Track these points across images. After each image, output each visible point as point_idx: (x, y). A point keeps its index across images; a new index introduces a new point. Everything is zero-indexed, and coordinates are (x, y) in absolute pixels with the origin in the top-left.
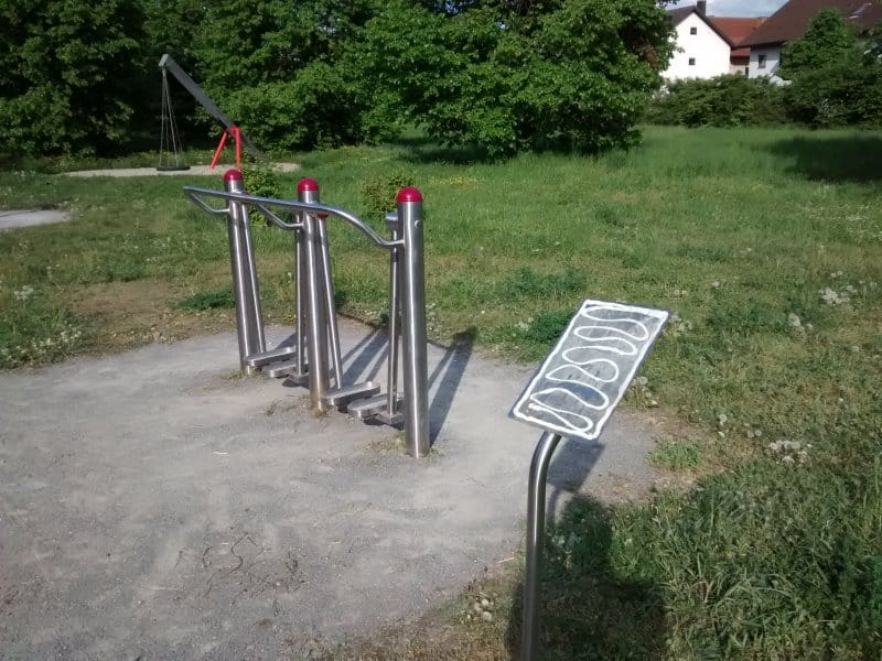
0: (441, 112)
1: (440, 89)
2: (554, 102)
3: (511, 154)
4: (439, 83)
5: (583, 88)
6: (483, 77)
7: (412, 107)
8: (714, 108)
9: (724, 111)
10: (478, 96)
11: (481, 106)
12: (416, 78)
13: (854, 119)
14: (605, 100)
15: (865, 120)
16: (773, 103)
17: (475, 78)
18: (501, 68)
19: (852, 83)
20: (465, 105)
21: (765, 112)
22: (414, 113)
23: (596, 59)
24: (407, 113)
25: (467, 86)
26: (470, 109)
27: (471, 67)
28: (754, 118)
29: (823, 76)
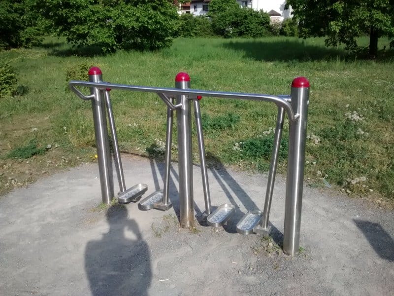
0: (78, 30)
1: (77, 18)
2: (136, 25)
3: (114, 51)
4: (76, 15)
5: (150, 18)
6: (98, 12)
7: (60, 28)
8: (183, 29)
9: (187, 30)
10: (96, 22)
11: (97, 27)
12: (63, 12)
13: (241, 34)
14: (161, 24)
15: (245, 34)
16: (207, 27)
17: (94, 13)
18: (107, 7)
19: (239, 19)
20: (89, 26)
21: (205, 31)
22: (61, 31)
23: (154, 4)
24: (58, 30)
25: (89, 17)
26: (92, 28)
27: (90, 6)
28: (201, 34)
29: (227, 15)
